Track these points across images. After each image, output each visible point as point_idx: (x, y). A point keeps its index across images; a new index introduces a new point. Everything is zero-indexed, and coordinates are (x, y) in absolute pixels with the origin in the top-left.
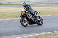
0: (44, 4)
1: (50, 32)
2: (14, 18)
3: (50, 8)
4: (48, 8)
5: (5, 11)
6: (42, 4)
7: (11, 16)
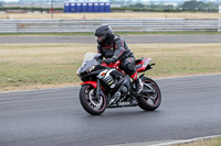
0: (153, 33)
1: (174, 139)
2: (42, 87)
3: (174, 50)
4: (168, 50)
5: (5, 60)
6: (145, 32)
7: (29, 79)
